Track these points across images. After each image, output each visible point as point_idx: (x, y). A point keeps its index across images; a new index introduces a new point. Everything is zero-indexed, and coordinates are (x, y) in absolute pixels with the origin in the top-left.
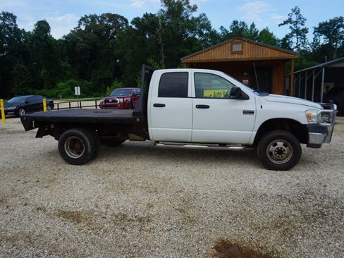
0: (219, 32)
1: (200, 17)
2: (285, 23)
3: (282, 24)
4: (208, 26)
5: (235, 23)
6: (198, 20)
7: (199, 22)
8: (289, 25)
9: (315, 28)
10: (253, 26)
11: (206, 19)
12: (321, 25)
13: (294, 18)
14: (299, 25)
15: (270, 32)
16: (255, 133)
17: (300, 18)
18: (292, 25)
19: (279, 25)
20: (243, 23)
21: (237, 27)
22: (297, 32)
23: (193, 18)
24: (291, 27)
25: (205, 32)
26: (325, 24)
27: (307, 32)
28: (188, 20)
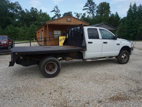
0: (25, 11)
1: (16, 3)
2: (53, 11)
3: (52, 12)
4: (20, 8)
5: (32, 8)
6: (15, 4)
7: (15, 5)
8: (54, 12)
9: (63, 15)
10: (41, 11)
11: (19, 5)
12: (65, 14)
13: (56, 10)
14: (58, 13)
16: (119, 52)
17: (58, 10)
18: (56, 12)
19: (51, 12)
20: (36, 9)
21: (33, 10)
22: (57, 15)
23: (12, 3)
24: (55, 13)
25: (19, 10)
26: (66, 13)
27: (61, 16)
28: (9, 3)
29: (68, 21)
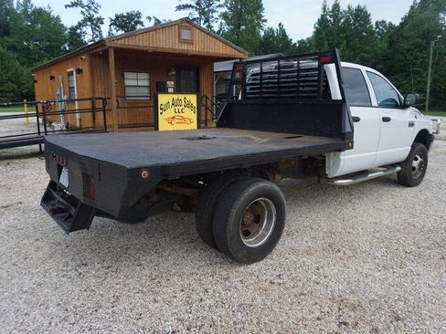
2: (74, 5)
3: (70, 6)
8: (79, 9)
9: (112, 20)
12: (117, 17)
13: (85, 1)
14: (91, 12)
15: (54, 14)
16: (410, 148)
17: (93, 3)
18: (84, 10)
19: (66, 6)
22: (90, 19)
24: (82, 12)
27: (102, 23)
29: (182, 41)
